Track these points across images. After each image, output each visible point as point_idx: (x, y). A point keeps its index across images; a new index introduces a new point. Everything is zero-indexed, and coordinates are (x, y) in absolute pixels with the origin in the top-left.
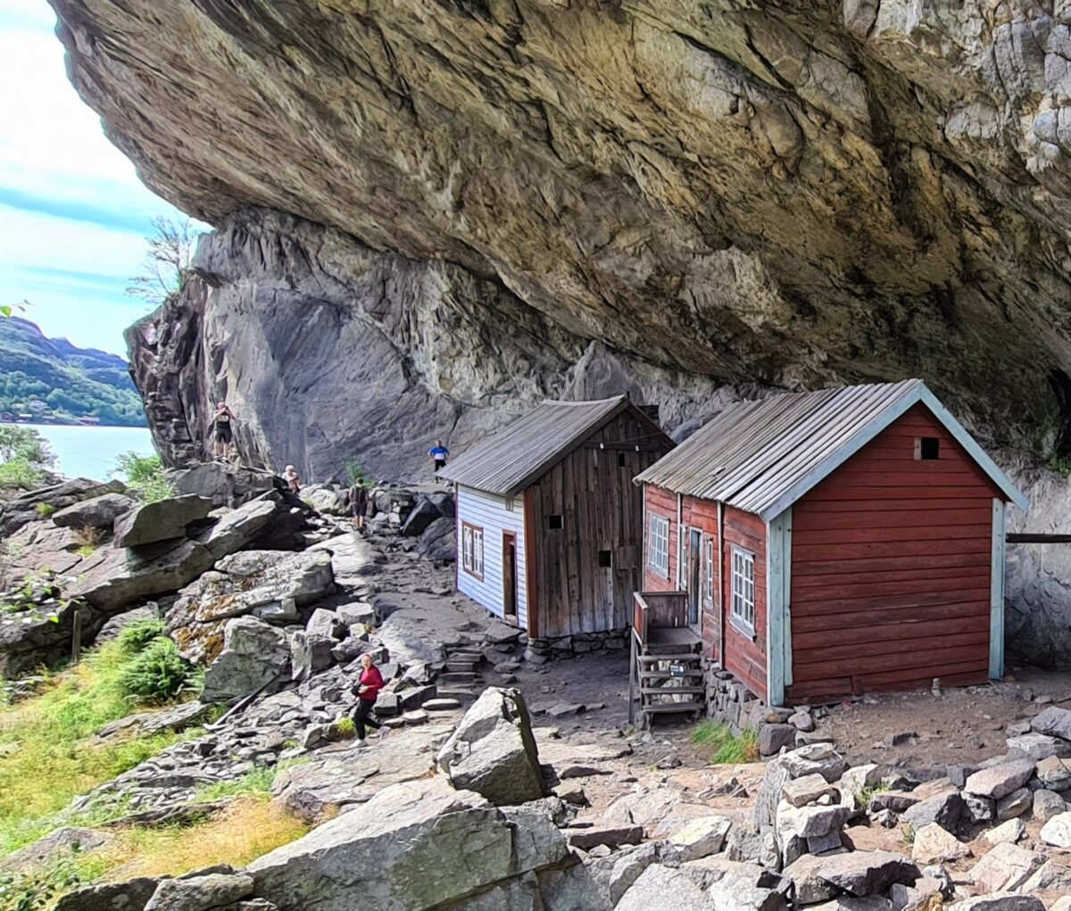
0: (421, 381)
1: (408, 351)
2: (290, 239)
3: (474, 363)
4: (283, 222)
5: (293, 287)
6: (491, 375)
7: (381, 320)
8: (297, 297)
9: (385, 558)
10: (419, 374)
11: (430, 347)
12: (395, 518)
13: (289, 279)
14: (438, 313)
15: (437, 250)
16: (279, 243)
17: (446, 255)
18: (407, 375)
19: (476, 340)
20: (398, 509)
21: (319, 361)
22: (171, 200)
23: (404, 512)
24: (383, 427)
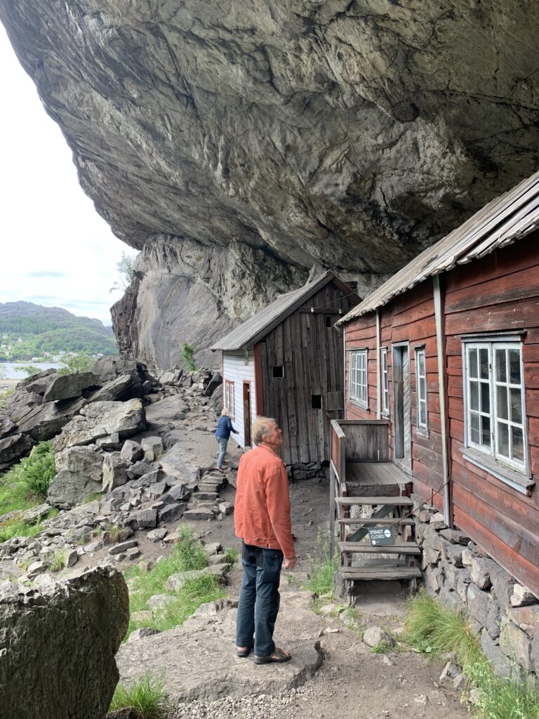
0: (226, 312)
1: (220, 297)
2: (169, 247)
3: (252, 298)
4: (166, 239)
5: (170, 271)
6: (261, 304)
7: (208, 282)
8: (171, 276)
9: (189, 409)
10: (225, 309)
11: (231, 292)
12: (201, 386)
13: (168, 268)
14: (233, 272)
15: (233, 236)
16: (164, 250)
17: (238, 238)
18: (219, 309)
19: (253, 284)
20: (202, 381)
21: (179, 307)
22: (124, 240)
23: (206, 381)
24: (207, 339)
